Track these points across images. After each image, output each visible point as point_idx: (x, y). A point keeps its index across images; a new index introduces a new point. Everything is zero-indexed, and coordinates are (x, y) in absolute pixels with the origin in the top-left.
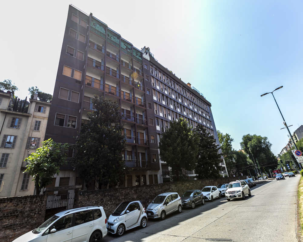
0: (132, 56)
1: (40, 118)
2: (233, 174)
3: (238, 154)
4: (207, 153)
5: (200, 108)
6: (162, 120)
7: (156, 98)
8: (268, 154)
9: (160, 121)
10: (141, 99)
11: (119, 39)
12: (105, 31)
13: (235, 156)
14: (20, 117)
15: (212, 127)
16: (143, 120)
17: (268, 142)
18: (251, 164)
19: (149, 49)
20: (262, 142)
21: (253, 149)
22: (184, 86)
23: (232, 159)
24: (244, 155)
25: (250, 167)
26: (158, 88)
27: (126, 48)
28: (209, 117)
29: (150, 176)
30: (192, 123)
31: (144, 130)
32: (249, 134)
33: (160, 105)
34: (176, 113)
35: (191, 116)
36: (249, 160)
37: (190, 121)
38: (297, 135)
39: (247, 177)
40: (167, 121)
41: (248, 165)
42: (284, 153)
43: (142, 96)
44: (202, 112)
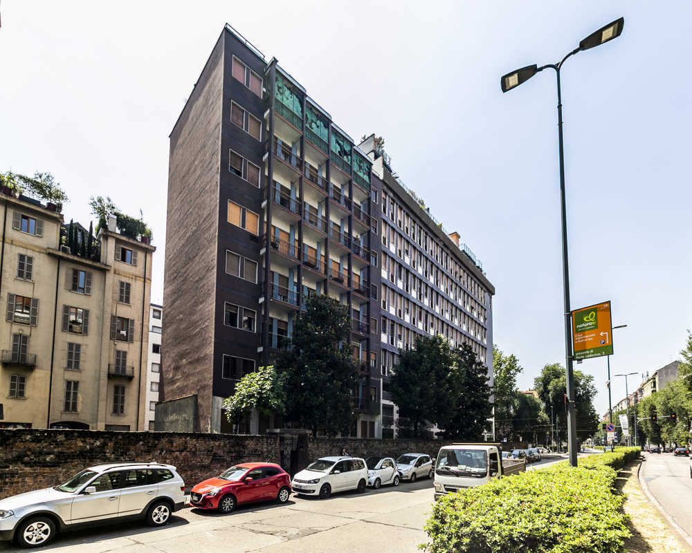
0: (351, 174)
1: (128, 275)
2: (503, 434)
3: (525, 400)
4: (469, 398)
5: (469, 298)
6: (393, 321)
7: (386, 273)
8: (583, 408)
9: (388, 324)
10: (359, 277)
11: (328, 128)
12: (300, 109)
13: (517, 402)
14: (88, 270)
15: (485, 343)
16: (359, 322)
17: (593, 387)
18: (544, 422)
19: (383, 143)
20: (581, 383)
21: (558, 394)
22: (445, 245)
23: (508, 407)
24: (536, 403)
25: (540, 427)
26: (392, 249)
27: (339, 152)
28: (485, 319)
29: (364, 423)
30: (447, 330)
31: (360, 341)
32: (558, 364)
33: (393, 291)
34: (421, 308)
35: (447, 316)
36: (543, 415)
37: (445, 327)
38: (660, 380)
39: (530, 445)
40: (401, 326)
41: (538, 423)
42: (620, 409)
43: (361, 270)
44: (472, 308)
